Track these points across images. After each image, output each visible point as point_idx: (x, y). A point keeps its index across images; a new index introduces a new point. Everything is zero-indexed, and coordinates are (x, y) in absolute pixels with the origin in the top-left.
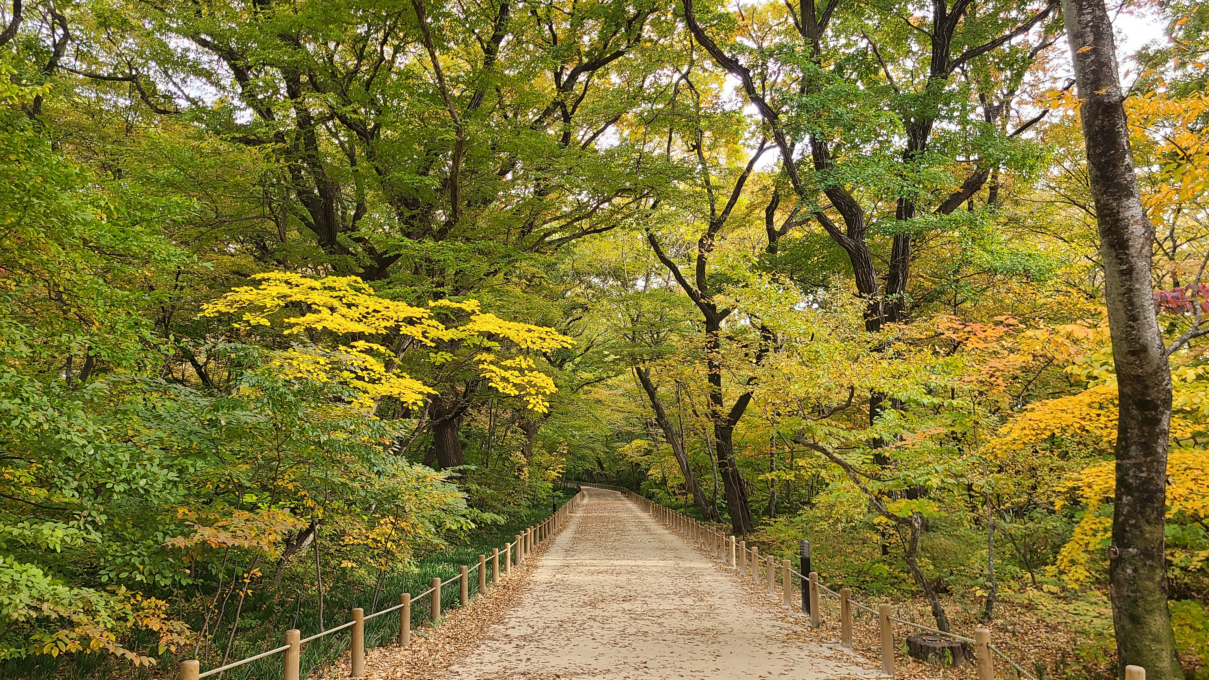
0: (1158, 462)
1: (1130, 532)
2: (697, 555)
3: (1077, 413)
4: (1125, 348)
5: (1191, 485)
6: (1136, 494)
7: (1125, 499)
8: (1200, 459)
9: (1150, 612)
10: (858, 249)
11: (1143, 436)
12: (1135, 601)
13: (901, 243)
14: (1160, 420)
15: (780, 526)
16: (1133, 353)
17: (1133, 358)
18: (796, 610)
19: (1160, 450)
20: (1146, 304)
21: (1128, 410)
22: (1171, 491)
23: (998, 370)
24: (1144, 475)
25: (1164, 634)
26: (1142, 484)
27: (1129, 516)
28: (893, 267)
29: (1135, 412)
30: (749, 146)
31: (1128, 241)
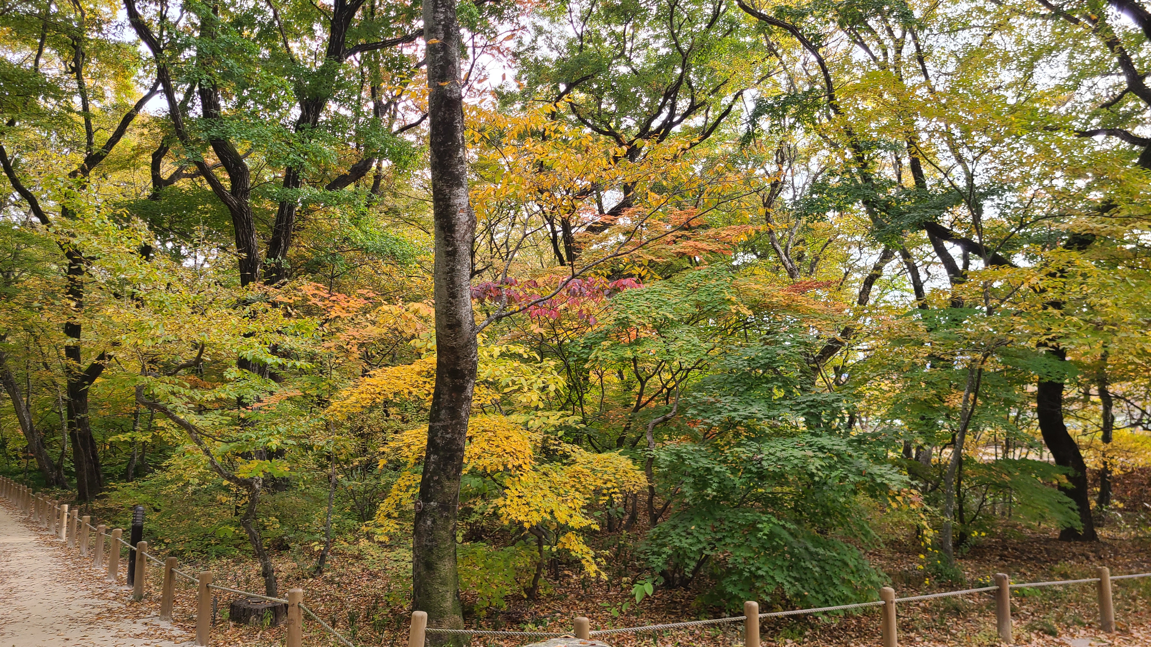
0: (461, 424)
1: (434, 487)
2: (21, 527)
3: (408, 380)
4: (444, 322)
5: (485, 445)
6: (441, 453)
7: (433, 458)
8: (493, 423)
9: (440, 558)
10: (241, 208)
11: (451, 401)
12: (431, 550)
13: (286, 211)
14: (466, 388)
15: (127, 490)
16: (451, 327)
17: (450, 331)
18: (120, 582)
19: (463, 414)
20: (464, 284)
21: (442, 378)
22: (470, 450)
23: (355, 338)
24: (449, 436)
25: (451, 576)
26: (446, 444)
27: (434, 473)
28: (276, 232)
29: (448, 380)
30: (142, 85)
31: (454, 225)
